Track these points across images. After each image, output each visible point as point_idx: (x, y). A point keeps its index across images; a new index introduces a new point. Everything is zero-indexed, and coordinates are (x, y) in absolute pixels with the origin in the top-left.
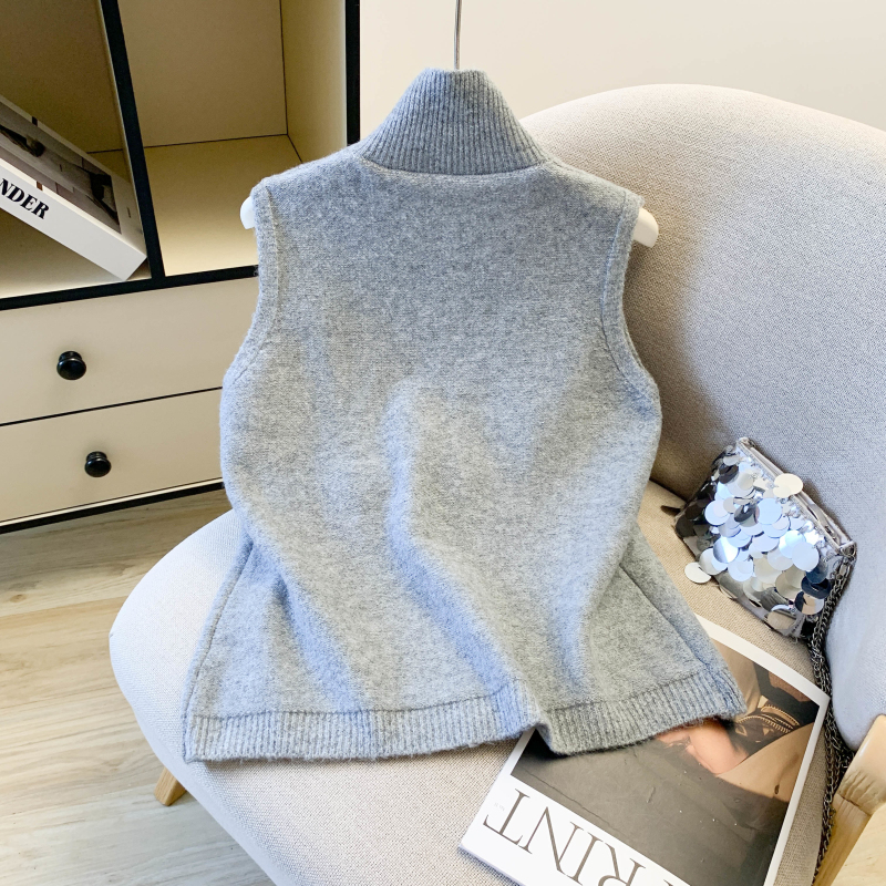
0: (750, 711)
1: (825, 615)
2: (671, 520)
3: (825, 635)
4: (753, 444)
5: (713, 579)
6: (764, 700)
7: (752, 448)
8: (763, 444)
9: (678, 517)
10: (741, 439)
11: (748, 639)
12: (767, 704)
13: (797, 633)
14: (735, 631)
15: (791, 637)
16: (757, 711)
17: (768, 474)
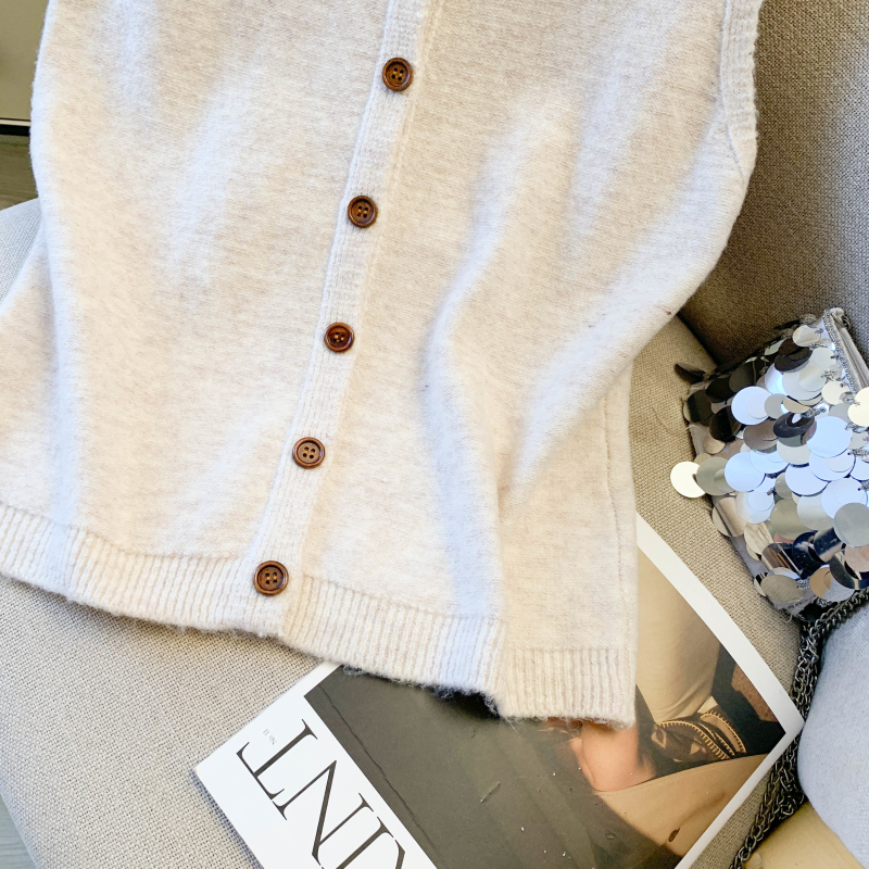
0: (683, 715)
1: (848, 608)
2: (683, 390)
3: (833, 628)
4: (848, 324)
5: (708, 498)
6: (712, 703)
7: (844, 330)
8: (862, 328)
9: (695, 388)
10: (834, 310)
11: (723, 602)
12: (713, 710)
13: (795, 612)
14: (709, 586)
15: (785, 613)
16: (695, 717)
17: (852, 380)
